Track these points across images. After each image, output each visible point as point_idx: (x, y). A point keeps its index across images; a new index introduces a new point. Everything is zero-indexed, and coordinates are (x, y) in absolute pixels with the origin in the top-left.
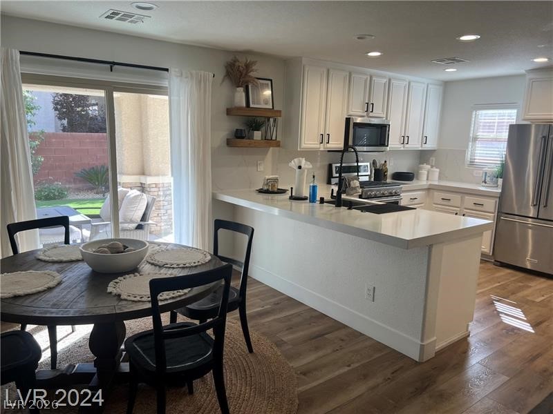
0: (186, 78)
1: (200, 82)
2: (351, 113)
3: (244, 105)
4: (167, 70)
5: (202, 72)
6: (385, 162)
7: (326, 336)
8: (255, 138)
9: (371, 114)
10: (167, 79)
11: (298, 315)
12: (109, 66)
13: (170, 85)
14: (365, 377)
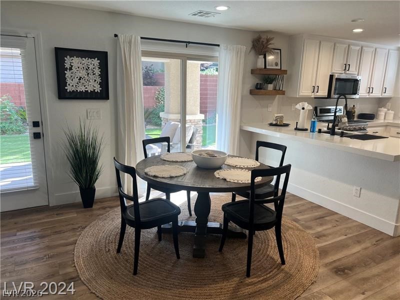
0: (230, 50)
1: (238, 53)
2: (334, 71)
3: (264, 67)
4: (219, 45)
5: (240, 46)
6: (354, 106)
7: (326, 218)
8: (269, 89)
9: (347, 72)
10: (218, 51)
11: (303, 205)
12: (185, 44)
13: (220, 55)
14: (359, 242)
